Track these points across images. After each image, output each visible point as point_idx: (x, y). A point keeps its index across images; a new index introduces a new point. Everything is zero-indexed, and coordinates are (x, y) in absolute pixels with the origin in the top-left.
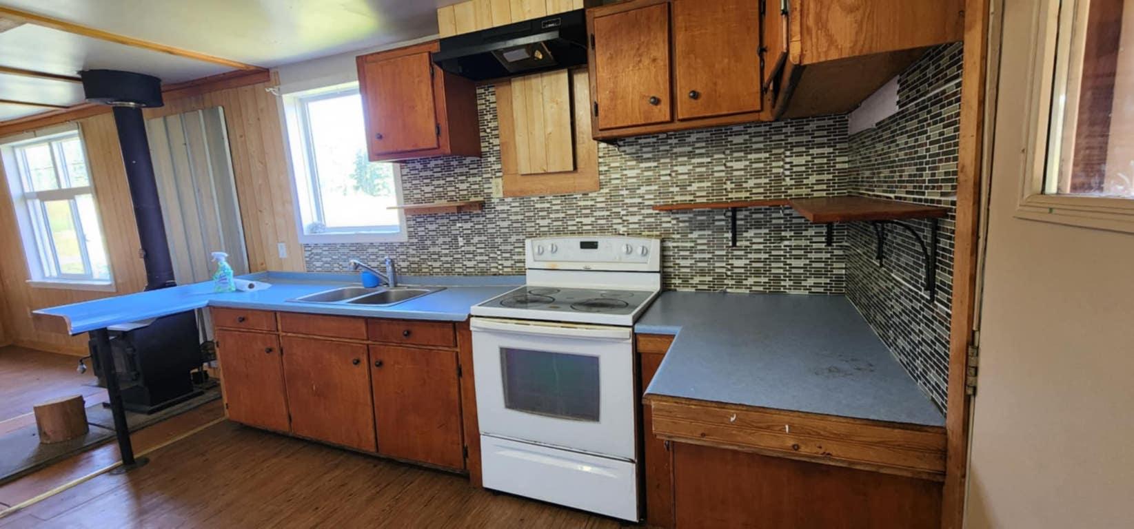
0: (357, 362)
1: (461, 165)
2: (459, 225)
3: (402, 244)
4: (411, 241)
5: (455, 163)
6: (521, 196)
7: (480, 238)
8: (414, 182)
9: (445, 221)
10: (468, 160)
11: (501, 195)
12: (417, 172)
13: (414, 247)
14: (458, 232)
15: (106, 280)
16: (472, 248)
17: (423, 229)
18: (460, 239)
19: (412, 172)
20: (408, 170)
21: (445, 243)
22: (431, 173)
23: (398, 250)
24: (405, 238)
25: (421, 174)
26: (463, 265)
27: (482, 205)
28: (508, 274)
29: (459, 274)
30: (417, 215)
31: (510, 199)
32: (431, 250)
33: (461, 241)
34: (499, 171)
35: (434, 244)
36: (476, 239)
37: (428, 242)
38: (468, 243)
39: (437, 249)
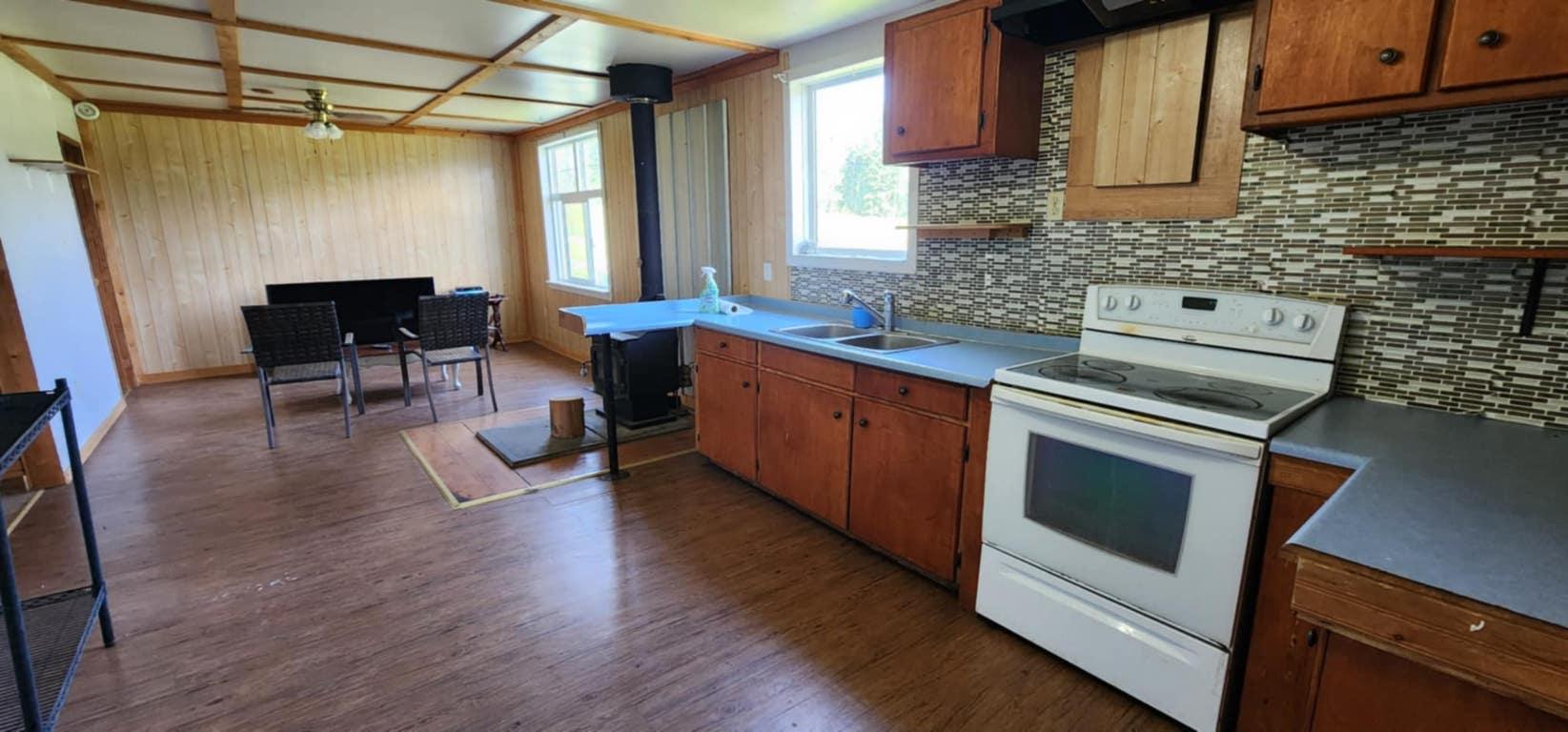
0: (839, 416)
1: (1004, 171)
2: (988, 256)
3: (907, 277)
4: (920, 273)
5: (996, 168)
6: (1094, 220)
7: (1017, 278)
8: (935, 194)
9: (971, 250)
10: (1016, 164)
11: (1059, 217)
12: (940, 180)
13: (923, 282)
14: (985, 266)
15: (605, 288)
16: (1002, 291)
17: (937, 258)
18: (987, 277)
19: (934, 180)
20: (929, 177)
21: (964, 280)
22: (960, 182)
23: (901, 284)
24: (912, 270)
25: (946, 183)
26: (986, 313)
27: (1026, 231)
28: (1051, 333)
29: (979, 324)
30: (932, 239)
31: (1072, 224)
32: (945, 288)
33: (988, 279)
34: (1062, 180)
35: (950, 280)
36: (1010, 279)
37: (942, 277)
38: (998, 283)
39: (952, 288)
